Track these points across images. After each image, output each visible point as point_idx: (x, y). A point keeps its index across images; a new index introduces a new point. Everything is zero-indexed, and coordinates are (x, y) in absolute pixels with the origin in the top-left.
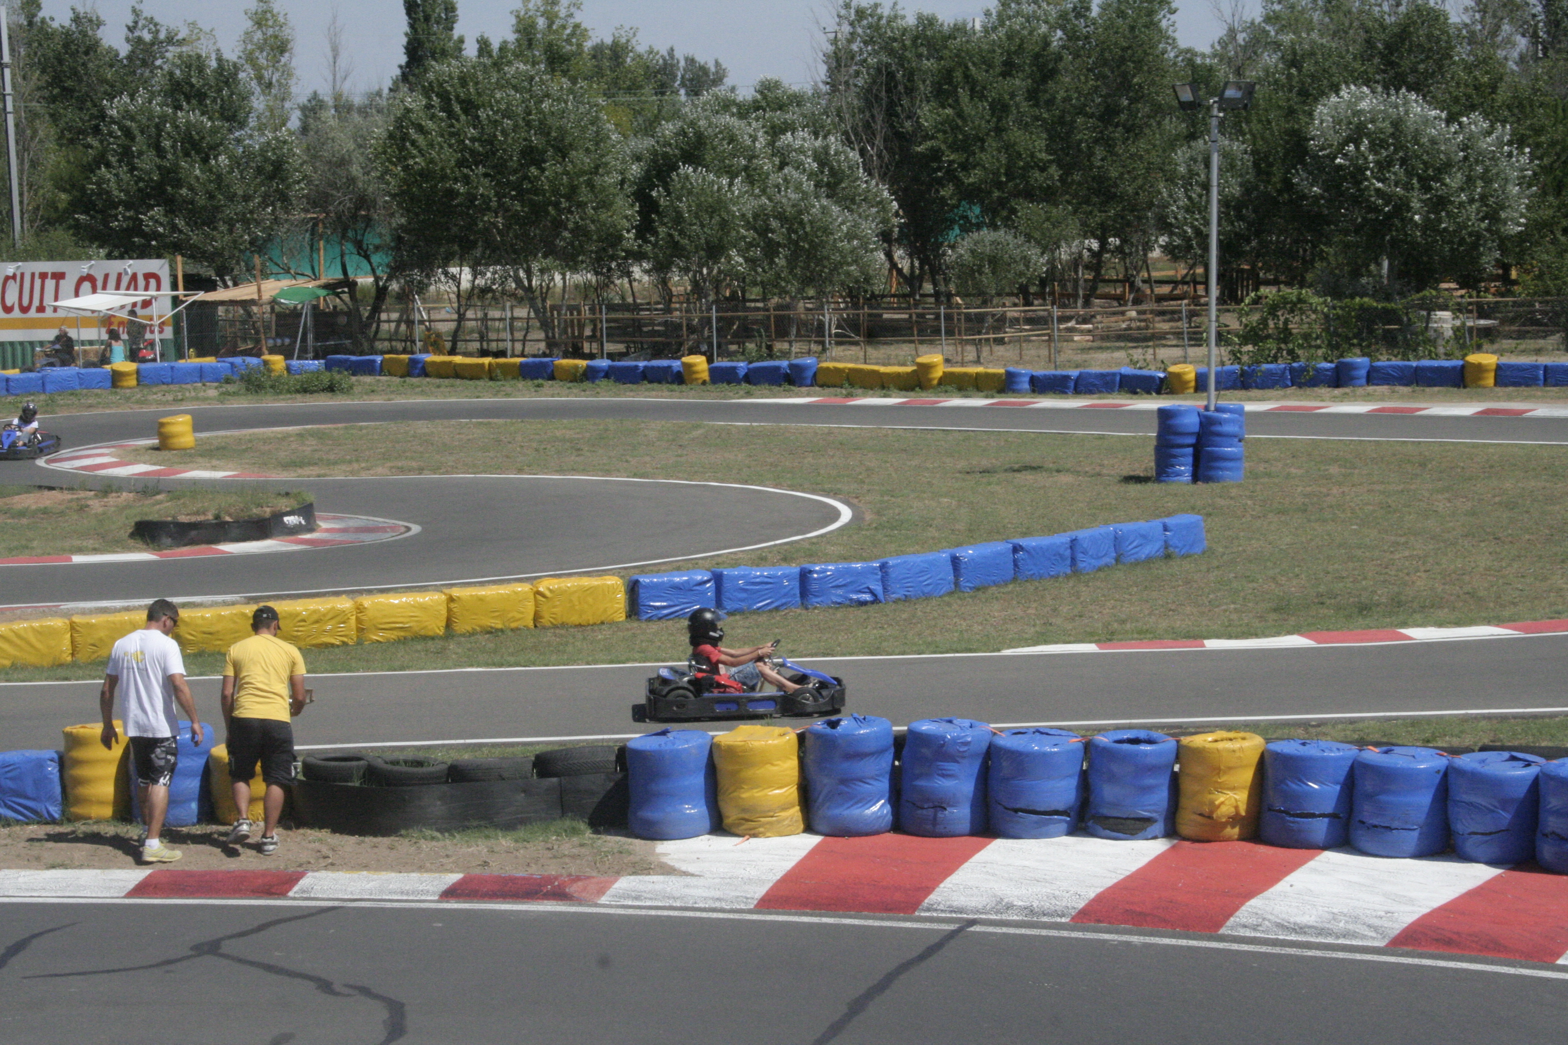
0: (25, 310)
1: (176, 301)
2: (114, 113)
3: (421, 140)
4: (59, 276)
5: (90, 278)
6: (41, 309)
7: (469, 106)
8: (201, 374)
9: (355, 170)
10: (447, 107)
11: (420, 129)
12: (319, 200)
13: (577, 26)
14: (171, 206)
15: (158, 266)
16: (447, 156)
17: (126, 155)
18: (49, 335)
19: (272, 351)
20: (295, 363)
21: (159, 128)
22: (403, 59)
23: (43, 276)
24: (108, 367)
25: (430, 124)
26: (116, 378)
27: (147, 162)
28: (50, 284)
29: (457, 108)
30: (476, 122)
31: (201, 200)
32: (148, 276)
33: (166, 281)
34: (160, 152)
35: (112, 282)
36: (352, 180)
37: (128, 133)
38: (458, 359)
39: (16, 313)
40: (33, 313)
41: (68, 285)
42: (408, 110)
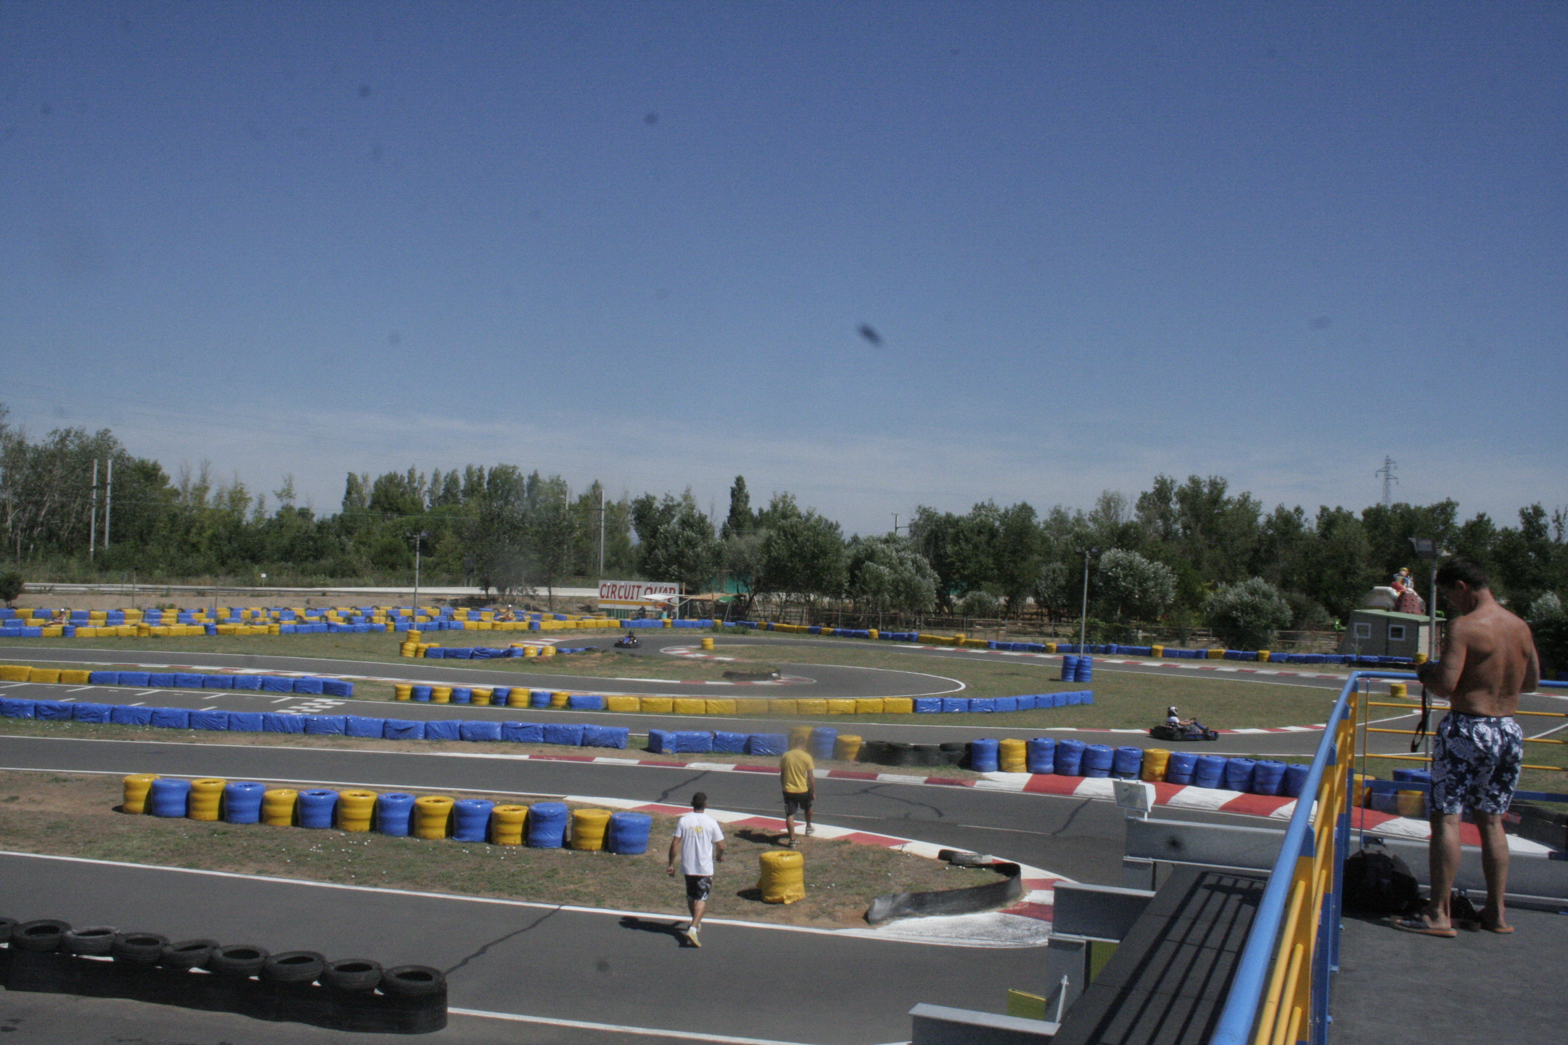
0: (626, 598)
1: (681, 599)
2: (662, 531)
3: (776, 546)
4: (639, 587)
5: (650, 589)
6: (632, 598)
7: (793, 535)
8: (693, 625)
9: (746, 556)
10: (785, 536)
11: (776, 543)
12: (733, 565)
13: (794, 506)
14: (681, 565)
15: (675, 585)
16: (785, 553)
17: (665, 546)
18: (638, 607)
19: (716, 618)
20: (725, 623)
21: (678, 537)
22: (728, 514)
23: (634, 587)
24: (661, 620)
25: (779, 541)
26: (665, 624)
27: (673, 549)
28: (636, 589)
29: (789, 537)
30: (796, 541)
31: (691, 563)
32: (671, 589)
33: (677, 590)
34: (678, 546)
35: (658, 590)
36: (745, 559)
37: (666, 538)
38: (785, 625)
39: (623, 599)
40: (629, 599)
41: (642, 590)
42: (771, 536)
